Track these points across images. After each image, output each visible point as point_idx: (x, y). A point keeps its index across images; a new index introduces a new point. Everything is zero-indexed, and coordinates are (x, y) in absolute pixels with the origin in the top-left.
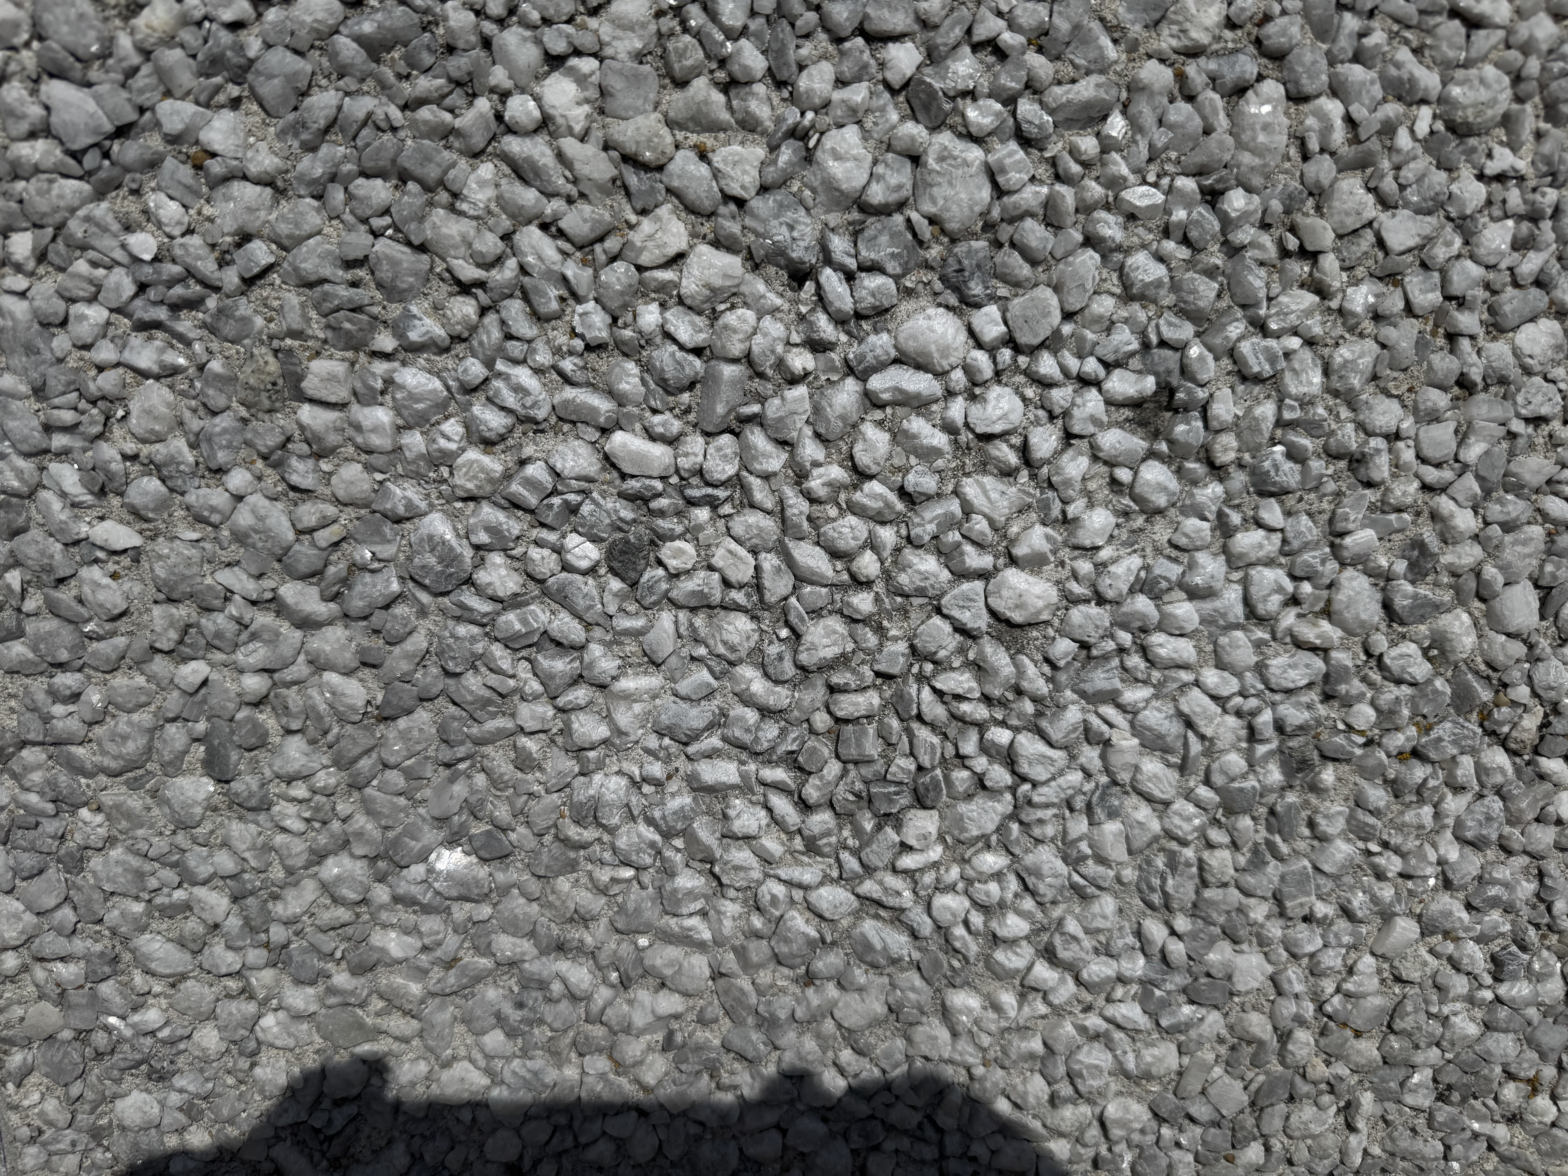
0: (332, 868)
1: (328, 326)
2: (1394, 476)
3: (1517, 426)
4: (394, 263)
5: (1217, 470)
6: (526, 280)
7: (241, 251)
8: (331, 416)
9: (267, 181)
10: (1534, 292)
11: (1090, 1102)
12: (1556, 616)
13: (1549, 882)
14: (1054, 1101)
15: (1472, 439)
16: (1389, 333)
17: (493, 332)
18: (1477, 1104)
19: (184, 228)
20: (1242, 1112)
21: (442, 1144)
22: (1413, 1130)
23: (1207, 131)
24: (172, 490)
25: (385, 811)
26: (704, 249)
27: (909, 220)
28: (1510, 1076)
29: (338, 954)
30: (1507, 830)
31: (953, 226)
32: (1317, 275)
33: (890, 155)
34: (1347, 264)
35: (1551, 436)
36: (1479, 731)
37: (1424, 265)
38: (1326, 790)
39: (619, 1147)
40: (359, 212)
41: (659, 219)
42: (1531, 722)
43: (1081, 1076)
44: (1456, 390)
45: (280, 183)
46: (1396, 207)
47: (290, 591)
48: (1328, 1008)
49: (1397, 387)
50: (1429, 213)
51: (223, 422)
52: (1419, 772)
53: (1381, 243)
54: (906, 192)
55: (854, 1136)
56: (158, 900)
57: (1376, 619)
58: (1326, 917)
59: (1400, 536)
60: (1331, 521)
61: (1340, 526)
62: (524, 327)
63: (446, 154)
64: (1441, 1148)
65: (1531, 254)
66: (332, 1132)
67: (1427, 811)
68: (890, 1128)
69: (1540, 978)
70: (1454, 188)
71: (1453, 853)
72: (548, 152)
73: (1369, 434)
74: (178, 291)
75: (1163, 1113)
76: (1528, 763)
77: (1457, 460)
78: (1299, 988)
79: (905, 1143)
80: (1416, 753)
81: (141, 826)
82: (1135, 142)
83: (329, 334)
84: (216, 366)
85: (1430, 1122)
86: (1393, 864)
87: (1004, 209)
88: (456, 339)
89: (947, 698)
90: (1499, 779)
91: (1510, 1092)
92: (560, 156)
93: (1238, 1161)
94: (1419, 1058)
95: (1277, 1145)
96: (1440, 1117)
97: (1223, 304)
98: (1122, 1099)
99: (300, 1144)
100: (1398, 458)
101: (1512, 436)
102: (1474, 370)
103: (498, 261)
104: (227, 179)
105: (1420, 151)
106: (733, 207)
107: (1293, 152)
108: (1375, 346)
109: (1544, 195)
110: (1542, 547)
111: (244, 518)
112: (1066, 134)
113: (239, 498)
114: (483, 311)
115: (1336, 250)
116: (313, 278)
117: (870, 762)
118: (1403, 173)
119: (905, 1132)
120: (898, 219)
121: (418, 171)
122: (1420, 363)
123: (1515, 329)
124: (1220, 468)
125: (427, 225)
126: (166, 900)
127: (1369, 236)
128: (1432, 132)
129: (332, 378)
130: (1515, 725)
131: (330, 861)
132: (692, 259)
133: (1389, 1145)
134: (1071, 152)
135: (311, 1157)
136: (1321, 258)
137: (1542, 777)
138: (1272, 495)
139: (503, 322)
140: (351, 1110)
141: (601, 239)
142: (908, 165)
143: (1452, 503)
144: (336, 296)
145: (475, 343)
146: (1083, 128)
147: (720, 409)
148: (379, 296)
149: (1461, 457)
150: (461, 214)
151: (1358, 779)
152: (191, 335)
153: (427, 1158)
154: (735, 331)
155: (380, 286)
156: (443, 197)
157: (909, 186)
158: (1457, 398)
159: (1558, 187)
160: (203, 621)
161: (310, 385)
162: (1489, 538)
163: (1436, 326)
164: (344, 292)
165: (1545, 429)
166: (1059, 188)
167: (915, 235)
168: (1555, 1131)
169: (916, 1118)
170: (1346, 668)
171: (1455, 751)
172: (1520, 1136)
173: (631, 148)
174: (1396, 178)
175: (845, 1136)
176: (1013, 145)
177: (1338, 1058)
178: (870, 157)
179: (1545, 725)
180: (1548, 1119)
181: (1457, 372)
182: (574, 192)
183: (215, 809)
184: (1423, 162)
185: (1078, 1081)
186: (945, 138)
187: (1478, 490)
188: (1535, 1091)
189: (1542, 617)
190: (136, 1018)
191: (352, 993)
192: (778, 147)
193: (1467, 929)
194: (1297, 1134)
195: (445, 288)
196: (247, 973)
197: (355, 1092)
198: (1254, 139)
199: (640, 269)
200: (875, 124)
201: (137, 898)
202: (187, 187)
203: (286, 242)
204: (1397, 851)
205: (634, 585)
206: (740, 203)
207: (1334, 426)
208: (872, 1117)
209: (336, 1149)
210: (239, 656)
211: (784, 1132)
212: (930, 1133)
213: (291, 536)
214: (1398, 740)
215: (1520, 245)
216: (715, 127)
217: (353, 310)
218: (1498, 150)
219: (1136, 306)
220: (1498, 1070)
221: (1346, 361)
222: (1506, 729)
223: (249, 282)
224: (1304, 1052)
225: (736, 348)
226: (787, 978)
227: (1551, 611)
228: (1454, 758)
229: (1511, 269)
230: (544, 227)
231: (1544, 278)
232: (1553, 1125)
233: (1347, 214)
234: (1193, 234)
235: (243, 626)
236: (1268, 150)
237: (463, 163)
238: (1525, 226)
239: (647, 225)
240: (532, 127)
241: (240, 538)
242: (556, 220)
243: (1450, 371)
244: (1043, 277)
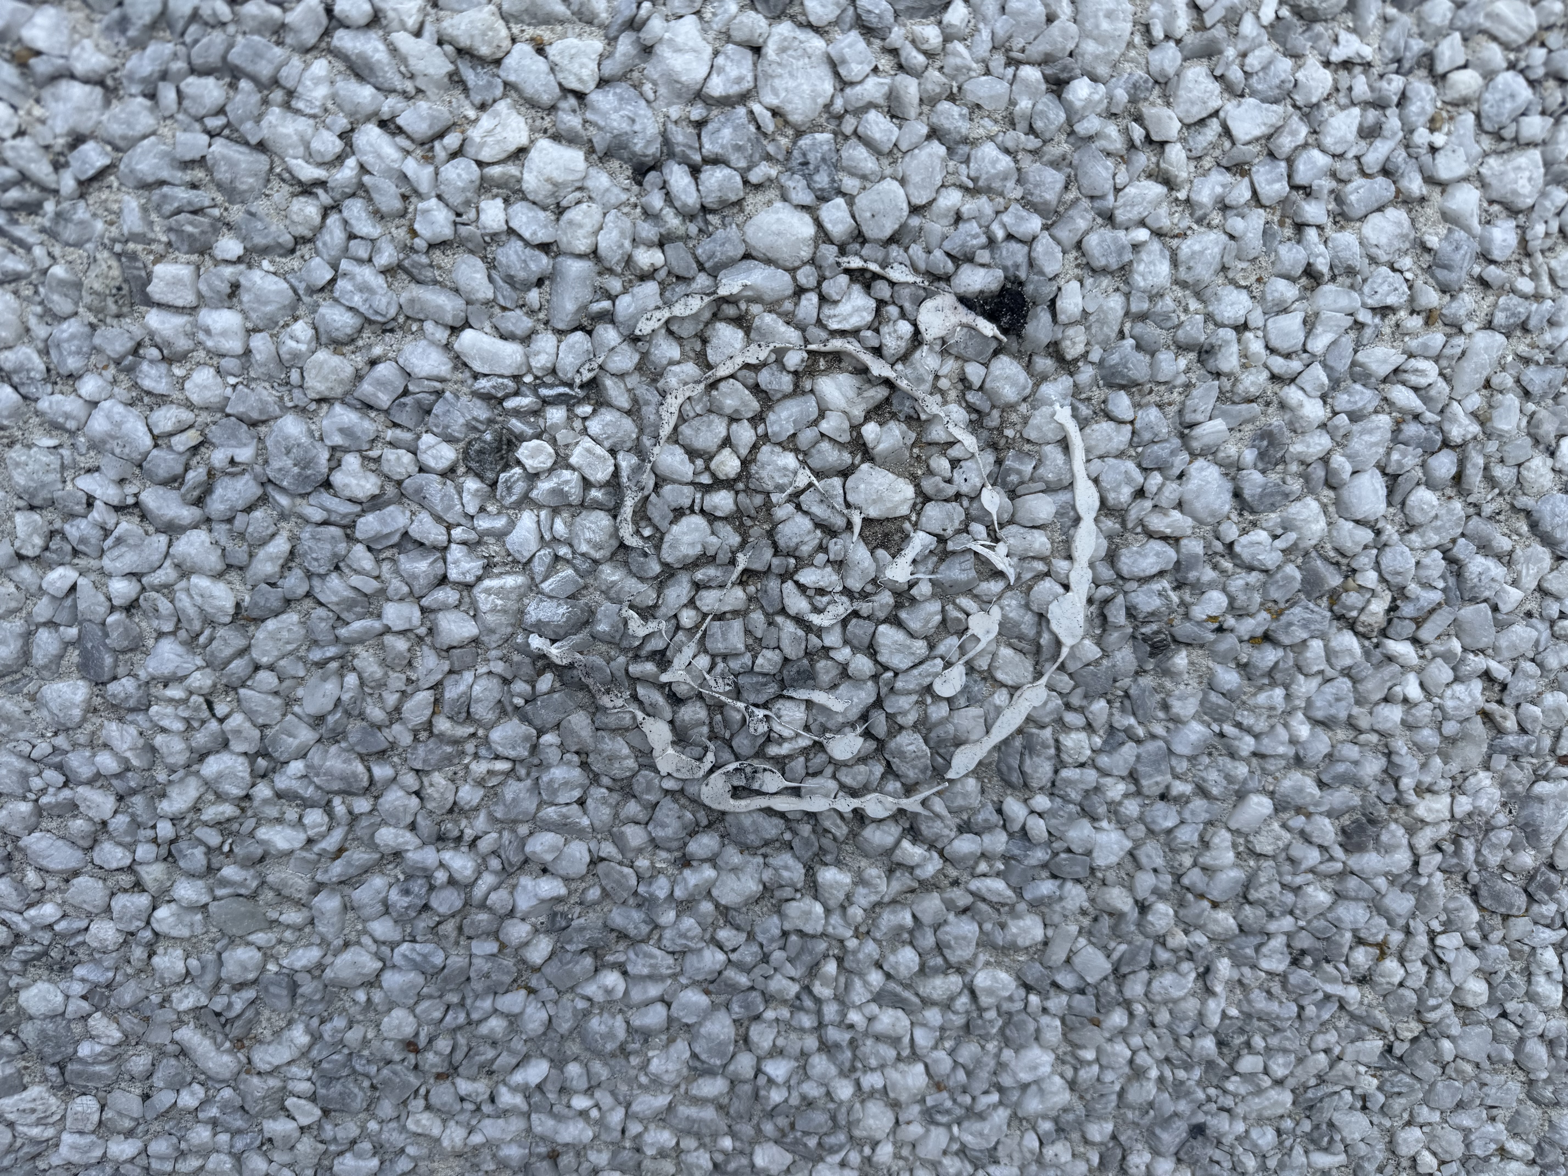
0: (212, 766)
1: (170, 229)
2: (1244, 367)
3: (1364, 316)
4: (232, 164)
5: (1068, 366)
6: (366, 179)
7: (75, 153)
8: (179, 320)
9: (97, 81)
10: (1381, 180)
11: (960, 970)
12: (1403, 503)
13: (1396, 759)
14: (923, 970)
15: (1319, 329)
16: (1236, 224)
17: (334, 233)
18: (1329, 968)
19: (14, 129)
20: (1105, 978)
21: (339, 1022)
22: (1269, 992)
23: (1050, 19)
24: (25, 398)
25: (262, 709)
26: (544, 143)
27: (751, 112)
28: (1360, 941)
29: (226, 848)
30: (1356, 710)
31: (796, 118)
32: (1163, 165)
33: (730, 46)
34: (1194, 154)
35: (1398, 325)
36: (1329, 614)
37: (1271, 155)
38: (1180, 674)
39: (511, 1023)
40: (193, 111)
41: (497, 114)
42: (1378, 607)
43: (949, 947)
44: (1304, 281)
45: (109, 82)
46: (1242, 96)
47: (151, 498)
48: (1186, 881)
49: (1245, 278)
50: (1276, 101)
51: (70, 328)
52: (1270, 656)
53: (1227, 132)
54: (747, 84)
55: (736, 1008)
56: (44, 800)
57: (1227, 507)
58: (1182, 795)
59: (1250, 426)
60: (1180, 412)
61: (1189, 418)
62: (365, 226)
63: (278, 51)
64: (1295, 1009)
65: (1378, 143)
66: (232, 1014)
67: (1279, 693)
68: (768, 999)
69: (1388, 850)
70: (1299, 75)
71: (1304, 731)
72: (381, 47)
73: (1219, 325)
74: (14, 194)
75: (1030, 980)
76: (1377, 646)
77: (1305, 351)
78: (1159, 862)
79: (785, 1013)
80: (1267, 638)
81: (23, 729)
82: (978, 30)
83: (173, 237)
84: (59, 271)
85: (1284, 984)
86: (1247, 744)
87: (846, 102)
88: (300, 240)
89: (811, 593)
90: (1348, 662)
91: (1361, 957)
92: (393, 50)
93: (1104, 1025)
94: (1272, 927)
95: (1139, 1009)
96: (1293, 979)
97: (1071, 196)
98: (990, 970)
99: (202, 1026)
100: (1246, 348)
101: (1359, 326)
102: (1320, 260)
103: (339, 160)
104: (54, 78)
105: (1265, 38)
106: (572, 101)
107: (1137, 39)
108: (1224, 238)
109: (1390, 82)
110: (1389, 435)
111: (98, 424)
112: (908, 22)
113: (94, 404)
114: (326, 212)
115: (1183, 140)
116: (150, 179)
117: (737, 655)
118: (1249, 60)
119: (784, 1002)
120: (741, 111)
121: (250, 68)
122: (1267, 254)
123: (1363, 218)
124: (1069, 363)
125: (264, 123)
126: (53, 800)
127: (1215, 126)
128: (1278, 18)
129: (176, 282)
130: (1362, 610)
131: (211, 759)
132: (533, 154)
133: (1246, 1008)
134: (913, 42)
135: (214, 1039)
136: (1168, 148)
137: (1390, 659)
138: (1122, 387)
139: (346, 222)
140: (250, 994)
141: (441, 135)
142: (749, 55)
143: (1300, 393)
144: (175, 198)
145: (319, 244)
146: (925, 17)
147: (570, 306)
148: (220, 198)
149: (1309, 347)
150: (298, 112)
151: (1211, 664)
152: (31, 240)
153: (326, 1037)
154: (581, 226)
155: (220, 186)
156: (278, 95)
157: (750, 77)
158: (1305, 288)
159: (1405, 75)
160: (67, 527)
161: (155, 290)
162: (1337, 428)
163: (1283, 216)
164: (183, 195)
165: (1392, 319)
166: (902, 78)
167: (759, 128)
168: (1402, 991)
169: (795, 988)
170: (1196, 556)
171: (1305, 635)
172: (1370, 997)
173: (464, 42)
174: (1242, 66)
175: (727, 1007)
176: (854, 35)
177: (1197, 927)
178: (709, 50)
179: (1393, 608)
180: (1396, 980)
181: (1304, 263)
182: (409, 86)
183: (95, 710)
184: (1267, 50)
185: (947, 952)
186: (785, 28)
187: (1325, 380)
188: (1383, 955)
189: (1390, 504)
190: (32, 912)
191: (243, 884)
192: (616, 38)
193: (1316, 805)
194: (1158, 998)
195: (286, 189)
196: (138, 868)
197: (251, 976)
198: (1097, 26)
199: (480, 164)
200: (714, 14)
201: (24, 798)
202: (15, 88)
203: (121, 144)
204: (1249, 731)
205: (494, 485)
206: (580, 96)
207: (1183, 317)
208: (752, 988)
209: (236, 1031)
210: (106, 562)
211: (669, 1005)
212: (808, 1003)
213: (148, 441)
214: (1247, 627)
215: (1370, 133)
216: (549, 20)
217: (195, 212)
218: (1344, 36)
219: (984, 199)
220: (1348, 935)
221: (1194, 253)
222: (1354, 614)
223: (85, 185)
224: (1163, 923)
225: (582, 245)
226: (664, 861)
227: (1397, 498)
228: (1304, 641)
229: (1358, 158)
230: (383, 124)
231: (1390, 167)
232: (1401, 985)
233: (1193, 103)
234: (1039, 125)
235: (107, 533)
236: (1112, 37)
237: (296, 61)
238: (1372, 115)
239: (486, 121)
240: (363, 21)
241: (96, 445)
242: (393, 119)
243: (1296, 261)
244: (888, 171)
